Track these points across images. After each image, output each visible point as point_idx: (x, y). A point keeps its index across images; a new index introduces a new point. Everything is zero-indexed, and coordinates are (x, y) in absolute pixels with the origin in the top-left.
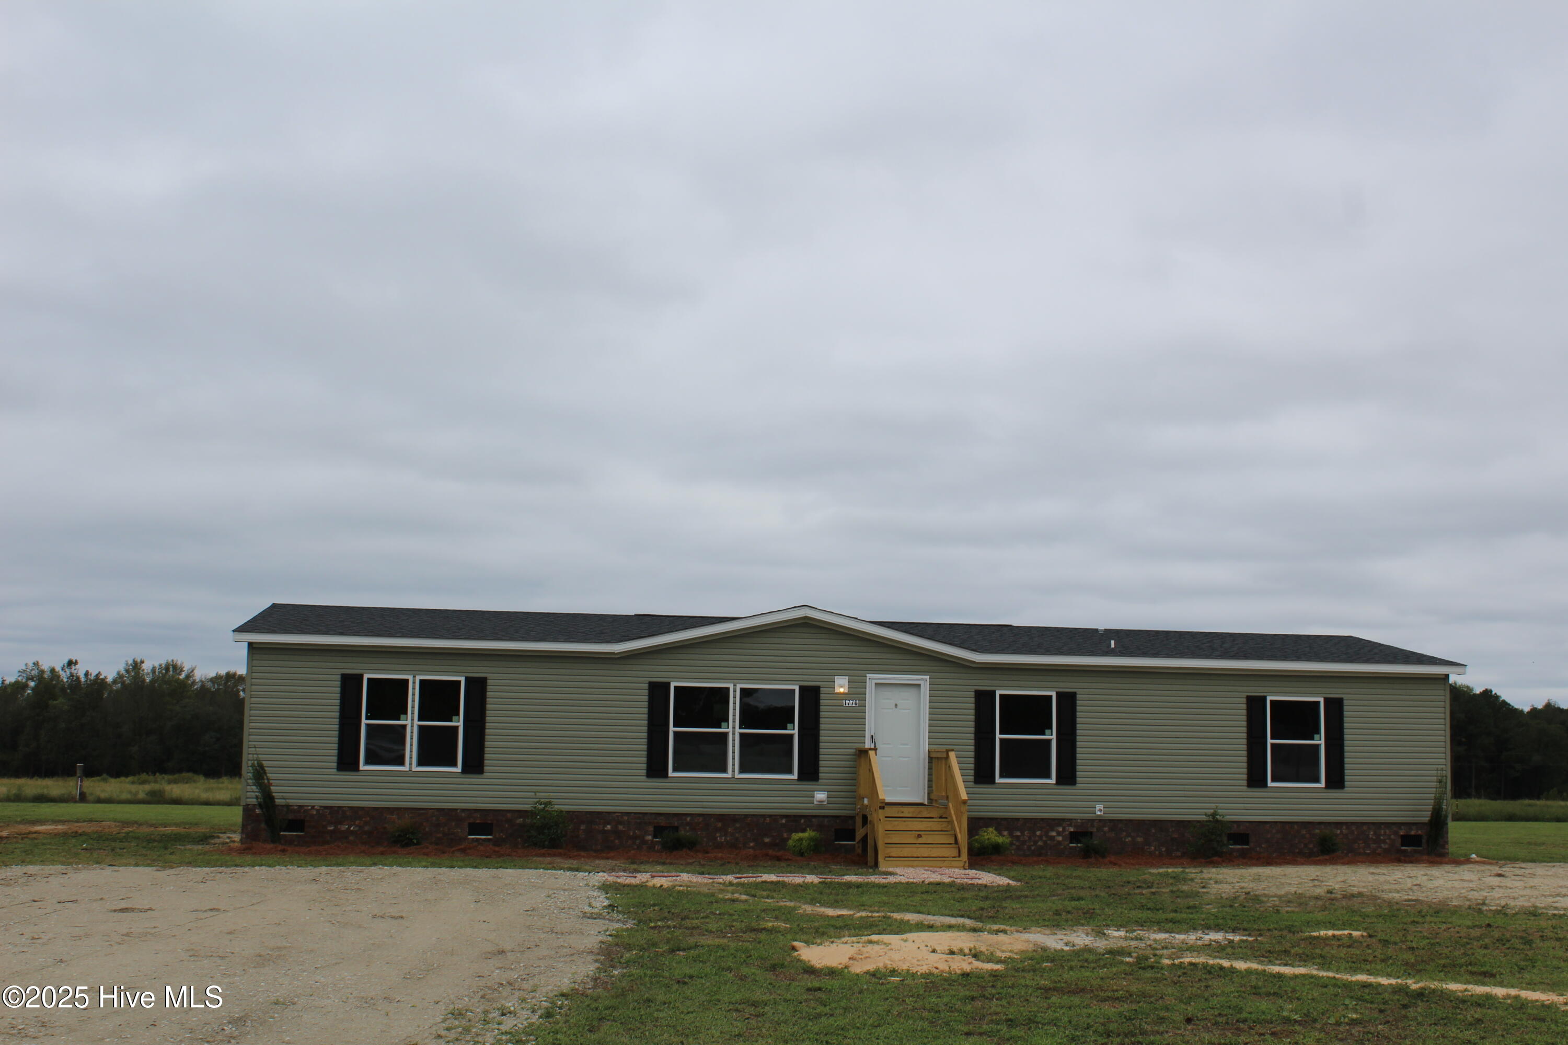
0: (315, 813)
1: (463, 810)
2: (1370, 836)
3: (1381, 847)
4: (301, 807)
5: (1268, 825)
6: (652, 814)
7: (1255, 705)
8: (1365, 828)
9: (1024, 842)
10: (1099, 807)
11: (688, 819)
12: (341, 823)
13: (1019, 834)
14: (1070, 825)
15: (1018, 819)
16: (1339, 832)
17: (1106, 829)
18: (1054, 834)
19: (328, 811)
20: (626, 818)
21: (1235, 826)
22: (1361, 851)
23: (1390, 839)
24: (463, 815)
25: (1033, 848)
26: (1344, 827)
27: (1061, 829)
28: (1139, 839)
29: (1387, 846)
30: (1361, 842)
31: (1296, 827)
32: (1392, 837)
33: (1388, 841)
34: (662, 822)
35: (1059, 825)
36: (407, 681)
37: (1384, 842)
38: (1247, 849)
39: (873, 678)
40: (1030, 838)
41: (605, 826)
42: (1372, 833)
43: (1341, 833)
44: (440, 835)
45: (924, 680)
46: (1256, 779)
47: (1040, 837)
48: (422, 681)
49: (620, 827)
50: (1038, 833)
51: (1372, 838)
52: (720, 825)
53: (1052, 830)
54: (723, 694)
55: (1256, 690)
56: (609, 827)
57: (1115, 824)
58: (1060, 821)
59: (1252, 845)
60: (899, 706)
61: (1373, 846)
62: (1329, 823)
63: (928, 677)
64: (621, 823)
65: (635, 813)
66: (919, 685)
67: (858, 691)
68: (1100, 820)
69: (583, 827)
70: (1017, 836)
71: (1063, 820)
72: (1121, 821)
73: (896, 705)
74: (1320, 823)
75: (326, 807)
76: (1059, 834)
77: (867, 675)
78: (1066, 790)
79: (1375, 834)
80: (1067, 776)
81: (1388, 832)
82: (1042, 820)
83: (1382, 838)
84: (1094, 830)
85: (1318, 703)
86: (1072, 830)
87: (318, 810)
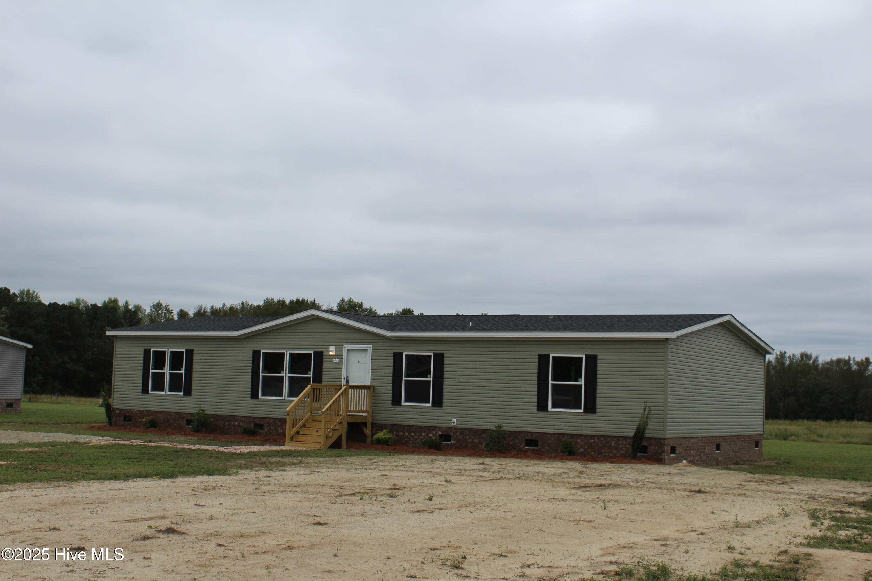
0: (134, 413)
1: (184, 413)
2: (613, 445)
3: (619, 452)
4: (130, 410)
5: (549, 435)
6: (253, 417)
7: (543, 359)
8: (609, 439)
9: (416, 439)
10: (454, 420)
11: (268, 420)
12: (143, 418)
13: (413, 434)
14: (439, 431)
15: (413, 426)
16: (592, 441)
17: (458, 433)
18: (431, 435)
19: (139, 412)
20: (243, 419)
21: (530, 434)
22: (607, 454)
23: (625, 447)
24: (184, 415)
25: (420, 443)
26: (596, 438)
27: (434, 433)
28: (476, 441)
29: (623, 452)
30: (606, 448)
31: (566, 437)
32: (627, 446)
33: (624, 448)
34: (257, 421)
35: (434, 430)
36: (165, 351)
37: (622, 449)
38: (536, 449)
39: (346, 347)
40: (419, 437)
41: (235, 423)
42: (614, 443)
43: (594, 442)
44: (176, 425)
45: (369, 347)
46: (542, 406)
47: (424, 437)
48: (171, 351)
49: (241, 424)
50: (423, 434)
51: (614, 446)
52: (280, 424)
53: (431, 433)
54: (281, 356)
55: (543, 351)
56: (237, 423)
57: (463, 431)
58: (434, 428)
59: (539, 447)
60: (360, 362)
61: (614, 451)
62: (587, 435)
63: (371, 345)
64: (241, 421)
65: (247, 417)
66: (367, 350)
67: (339, 354)
68: (455, 428)
69: (227, 423)
70: (413, 436)
71: (436, 427)
72: (466, 429)
73: (359, 361)
74: (581, 435)
75: (138, 410)
76: (434, 435)
77: (344, 345)
78: (437, 410)
79: (616, 443)
80: (438, 402)
81: (624, 442)
82: (425, 427)
83: (620, 446)
84: (452, 434)
85: (582, 358)
86: (440, 433)
87: (136, 412)
